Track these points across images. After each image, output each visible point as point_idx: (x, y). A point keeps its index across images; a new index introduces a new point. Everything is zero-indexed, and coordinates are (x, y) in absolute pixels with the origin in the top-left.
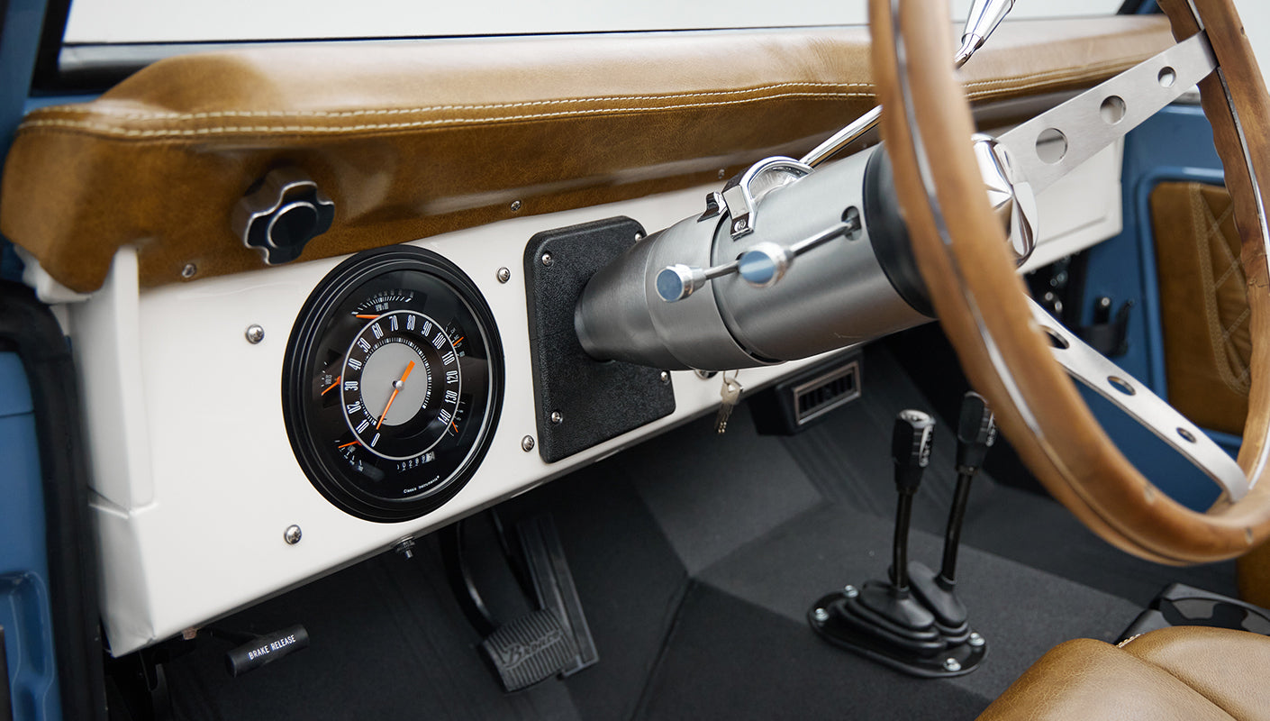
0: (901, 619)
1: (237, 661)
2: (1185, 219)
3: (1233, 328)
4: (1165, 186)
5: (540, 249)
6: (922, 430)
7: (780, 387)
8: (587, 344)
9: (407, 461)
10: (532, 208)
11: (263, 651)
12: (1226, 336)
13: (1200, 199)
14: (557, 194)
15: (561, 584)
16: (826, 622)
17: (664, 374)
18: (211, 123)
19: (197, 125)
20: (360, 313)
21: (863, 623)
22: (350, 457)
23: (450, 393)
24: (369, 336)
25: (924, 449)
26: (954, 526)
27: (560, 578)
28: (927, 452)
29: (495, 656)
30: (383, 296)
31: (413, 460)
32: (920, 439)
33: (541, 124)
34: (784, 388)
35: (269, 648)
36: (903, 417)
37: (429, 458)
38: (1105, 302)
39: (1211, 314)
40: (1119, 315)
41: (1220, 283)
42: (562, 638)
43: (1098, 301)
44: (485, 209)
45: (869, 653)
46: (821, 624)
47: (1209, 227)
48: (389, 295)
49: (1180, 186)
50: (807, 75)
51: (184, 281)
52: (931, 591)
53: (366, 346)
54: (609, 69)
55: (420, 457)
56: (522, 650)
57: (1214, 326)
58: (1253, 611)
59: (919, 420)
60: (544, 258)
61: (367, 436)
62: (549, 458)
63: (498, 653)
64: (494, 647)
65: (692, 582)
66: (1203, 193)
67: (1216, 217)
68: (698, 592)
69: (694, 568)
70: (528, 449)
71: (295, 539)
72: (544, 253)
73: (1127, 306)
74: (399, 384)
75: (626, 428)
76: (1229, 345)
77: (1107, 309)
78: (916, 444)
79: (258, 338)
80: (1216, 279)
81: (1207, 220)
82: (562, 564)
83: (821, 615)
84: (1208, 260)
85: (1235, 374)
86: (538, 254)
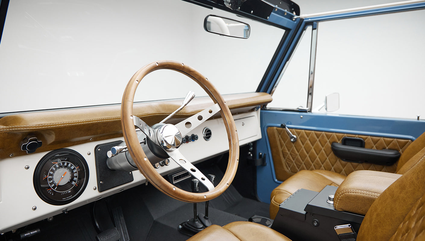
0: (195, 226)
1: (22, 236)
2: (274, 135)
3: (286, 159)
4: (269, 128)
5: (98, 148)
6: (196, 183)
7: (169, 175)
8: (110, 168)
9: (64, 193)
10: (95, 140)
11: (29, 234)
12: (285, 160)
13: (276, 130)
14: (101, 136)
15: (122, 223)
16: (181, 228)
17: (130, 173)
18: (12, 128)
19: (9, 128)
20: (54, 162)
21: (188, 228)
22: (50, 192)
23: (75, 178)
24: (55, 167)
25: (197, 187)
26: (207, 205)
27: (122, 221)
28: (198, 188)
29: (99, 239)
30: (60, 159)
31: (66, 192)
32: (196, 185)
33: (89, 124)
34: (170, 175)
35: (30, 233)
36: (193, 180)
37: (70, 192)
38: (261, 154)
39: (281, 155)
40: (264, 156)
41: (282, 149)
42: (117, 234)
43: (259, 153)
44: (83, 140)
45: (189, 235)
46: (180, 229)
47: (279, 137)
48: (61, 158)
49: (272, 128)
50: (158, 111)
51: (10, 157)
52: (203, 219)
53: (54, 169)
54: (106, 113)
55: (67, 192)
56: (106, 237)
57: (282, 158)
58: (268, 220)
59: (196, 181)
60: (99, 150)
61: (54, 187)
62: (100, 191)
63: (100, 238)
64: (99, 237)
65: (154, 221)
66: (276, 129)
67: (280, 134)
68: (156, 223)
69: (155, 218)
70: (95, 189)
71: (35, 209)
72: (99, 149)
73: (265, 154)
74: (63, 176)
75: (120, 184)
76: (286, 162)
77: (261, 155)
78: (195, 186)
79: (28, 168)
80: (281, 148)
81: (278, 135)
82: (122, 218)
83: (180, 227)
84: (279, 143)
85: (288, 169)
86: (97, 149)
